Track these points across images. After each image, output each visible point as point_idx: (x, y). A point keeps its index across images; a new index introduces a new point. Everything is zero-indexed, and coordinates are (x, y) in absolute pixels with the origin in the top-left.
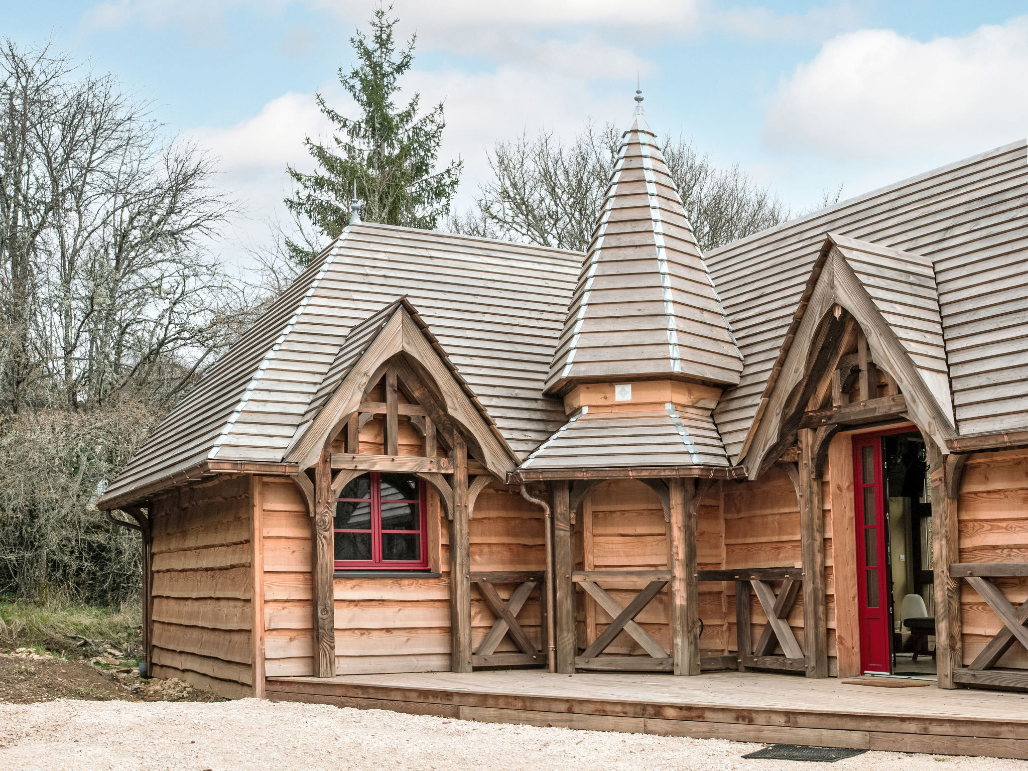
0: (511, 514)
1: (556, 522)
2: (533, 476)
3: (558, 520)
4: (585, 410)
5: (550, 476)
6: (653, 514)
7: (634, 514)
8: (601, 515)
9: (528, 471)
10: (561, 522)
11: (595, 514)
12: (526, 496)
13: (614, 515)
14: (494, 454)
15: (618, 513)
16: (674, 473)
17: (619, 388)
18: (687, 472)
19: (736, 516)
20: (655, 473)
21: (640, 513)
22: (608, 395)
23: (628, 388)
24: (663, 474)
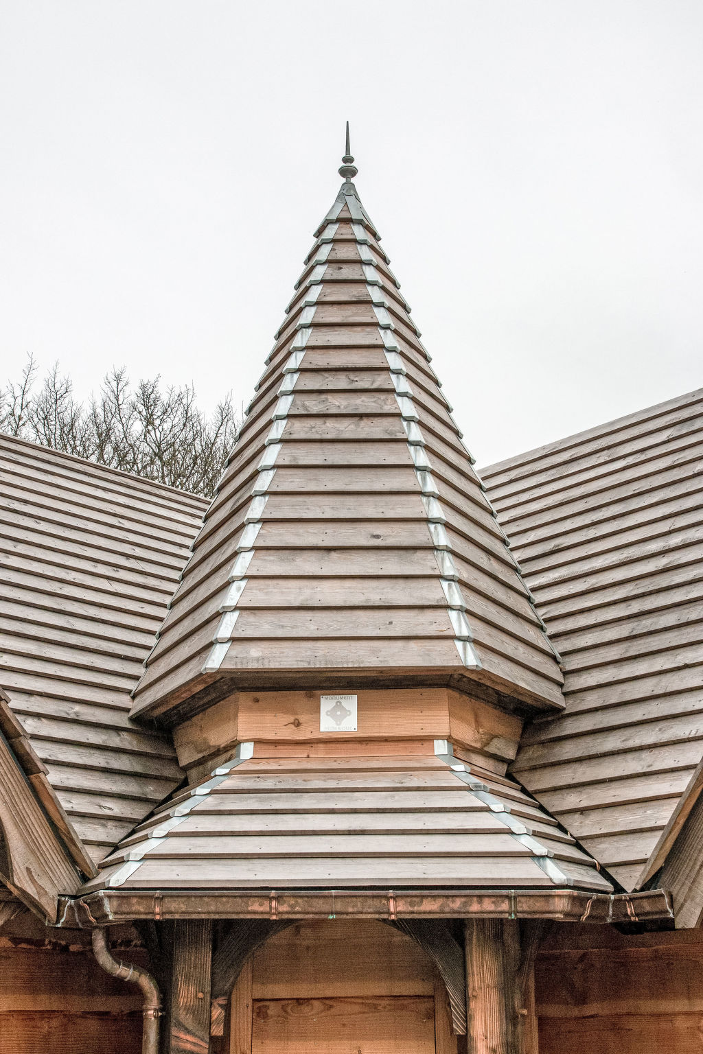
0: (45, 1002)
1: (174, 1032)
2: (138, 909)
3: (180, 1025)
4: (247, 751)
5: (183, 907)
6: (403, 1008)
7: (357, 1008)
8: (273, 1009)
9: (126, 893)
10: (188, 1031)
11: (260, 1007)
12: (105, 960)
13: (306, 1009)
14: (33, 848)
15: (316, 1003)
16: (505, 906)
17: (327, 704)
18: (539, 905)
19: (575, 1012)
20: (457, 904)
21: (370, 1004)
22: (303, 718)
23: (351, 702)
24: (475, 907)
